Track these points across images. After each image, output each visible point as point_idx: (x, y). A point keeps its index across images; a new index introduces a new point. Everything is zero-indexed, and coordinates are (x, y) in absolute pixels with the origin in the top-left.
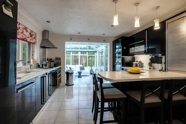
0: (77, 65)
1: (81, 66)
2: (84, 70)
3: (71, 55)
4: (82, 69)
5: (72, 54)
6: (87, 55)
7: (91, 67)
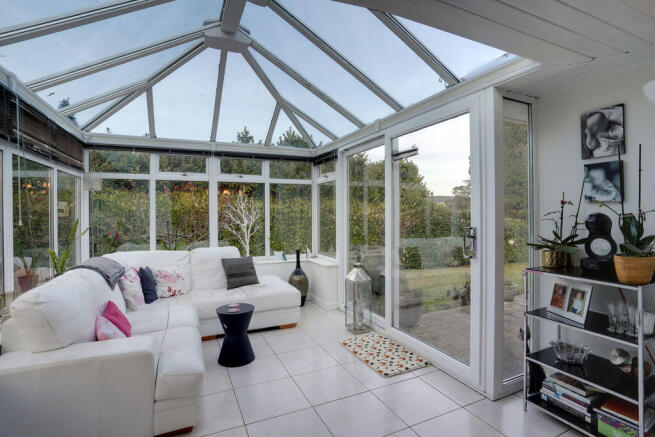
0: (199, 252)
1: (232, 252)
2: (255, 282)
3: (156, 174)
4: (239, 275)
5: (162, 168)
6: (265, 177)
7: (292, 258)
